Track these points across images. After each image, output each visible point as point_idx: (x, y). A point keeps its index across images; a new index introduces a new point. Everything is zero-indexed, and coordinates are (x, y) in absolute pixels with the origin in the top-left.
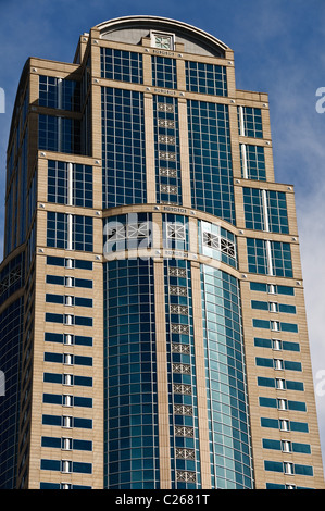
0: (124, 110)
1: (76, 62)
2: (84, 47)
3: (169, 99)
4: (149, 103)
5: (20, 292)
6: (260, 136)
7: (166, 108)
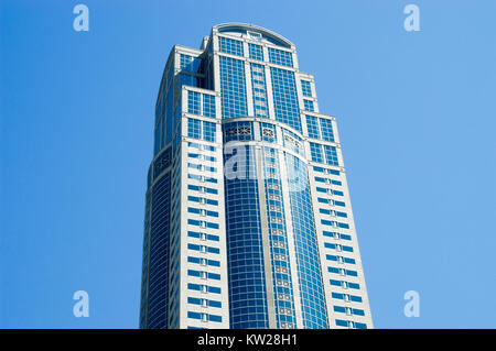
0: (234, 69)
1: (202, 48)
2: (206, 43)
3: (260, 66)
4: (247, 67)
5: (168, 170)
6: (310, 95)
7: (258, 70)
